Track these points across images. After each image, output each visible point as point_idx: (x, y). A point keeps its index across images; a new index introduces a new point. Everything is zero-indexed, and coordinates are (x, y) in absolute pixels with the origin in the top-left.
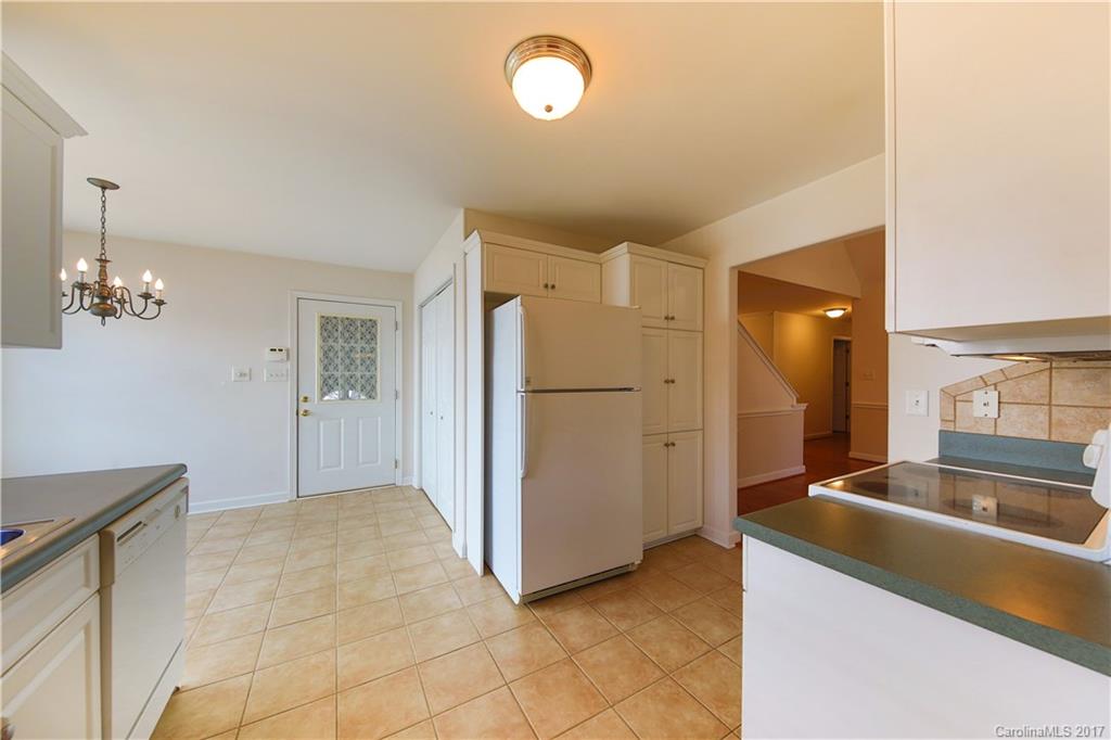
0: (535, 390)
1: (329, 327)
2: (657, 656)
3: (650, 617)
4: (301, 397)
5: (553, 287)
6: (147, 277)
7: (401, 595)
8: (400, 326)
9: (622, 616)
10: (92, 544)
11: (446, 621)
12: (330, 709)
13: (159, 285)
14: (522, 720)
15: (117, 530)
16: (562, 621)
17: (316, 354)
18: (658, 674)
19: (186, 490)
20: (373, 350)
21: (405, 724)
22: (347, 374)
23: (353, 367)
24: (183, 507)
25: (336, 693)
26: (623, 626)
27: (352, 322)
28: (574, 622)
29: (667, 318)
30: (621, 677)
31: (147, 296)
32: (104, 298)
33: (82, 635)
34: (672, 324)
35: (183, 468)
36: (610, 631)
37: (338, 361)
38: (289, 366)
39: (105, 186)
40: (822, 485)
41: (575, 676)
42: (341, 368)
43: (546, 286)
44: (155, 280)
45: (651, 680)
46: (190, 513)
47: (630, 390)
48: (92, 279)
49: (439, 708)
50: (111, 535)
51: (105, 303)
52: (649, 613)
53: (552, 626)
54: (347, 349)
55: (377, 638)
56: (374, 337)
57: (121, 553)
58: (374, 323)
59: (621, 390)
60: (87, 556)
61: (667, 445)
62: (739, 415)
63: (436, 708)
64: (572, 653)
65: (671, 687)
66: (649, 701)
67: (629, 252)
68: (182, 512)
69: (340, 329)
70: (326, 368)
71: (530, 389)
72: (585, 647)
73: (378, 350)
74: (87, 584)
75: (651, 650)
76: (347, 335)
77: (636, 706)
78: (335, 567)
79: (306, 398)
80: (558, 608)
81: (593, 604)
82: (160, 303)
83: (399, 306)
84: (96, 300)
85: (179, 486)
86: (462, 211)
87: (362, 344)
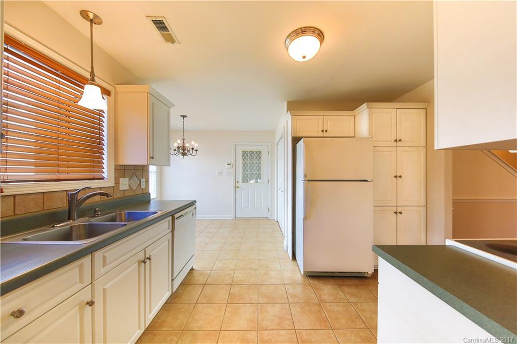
0: (309, 180)
1: (245, 155)
2: (366, 318)
3: (370, 301)
4: (236, 182)
5: (326, 131)
6: (193, 143)
7: (260, 259)
8: (270, 153)
9: (354, 295)
10: (170, 218)
11: (272, 273)
12: (229, 289)
13: (196, 145)
14: (290, 318)
15: (176, 216)
16: (322, 288)
17: (241, 165)
18: (363, 326)
19: (195, 208)
20: (260, 163)
21: (249, 302)
22: (251, 173)
23: (253, 170)
24: (194, 213)
25: (231, 284)
26: (352, 300)
27: (252, 152)
28: (327, 290)
29: (396, 141)
30: (342, 320)
31: (193, 149)
32: (184, 150)
33: (167, 241)
34: (399, 144)
35: (195, 202)
36: (344, 299)
37: (248, 168)
38: (233, 170)
39: (184, 117)
40: (456, 241)
41: (319, 311)
42: (249, 170)
43: (323, 131)
44: (195, 144)
45: (358, 327)
46: (197, 216)
47: (366, 181)
48: (181, 145)
49: (262, 302)
50: (174, 217)
51: (184, 151)
52: (370, 299)
53: (316, 289)
54: (251, 163)
55: (248, 271)
56: (260, 158)
57: (177, 222)
58: (260, 152)
59: (360, 181)
60: (169, 221)
61: (396, 213)
62: (453, 200)
63: (261, 301)
64: (321, 302)
65: (368, 334)
66: (353, 335)
67: (368, 108)
68: (194, 215)
69: (249, 155)
70: (244, 171)
71: (306, 179)
72: (329, 301)
73: (262, 163)
74: (169, 229)
75: (363, 315)
76: (251, 157)
77: (345, 334)
78: (241, 244)
79: (238, 182)
80: (321, 282)
81: (340, 286)
82: (196, 150)
83: (269, 144)
84: (182, 151)
85: (194, 207)
86: (286, 103)
87: (256, 160)
